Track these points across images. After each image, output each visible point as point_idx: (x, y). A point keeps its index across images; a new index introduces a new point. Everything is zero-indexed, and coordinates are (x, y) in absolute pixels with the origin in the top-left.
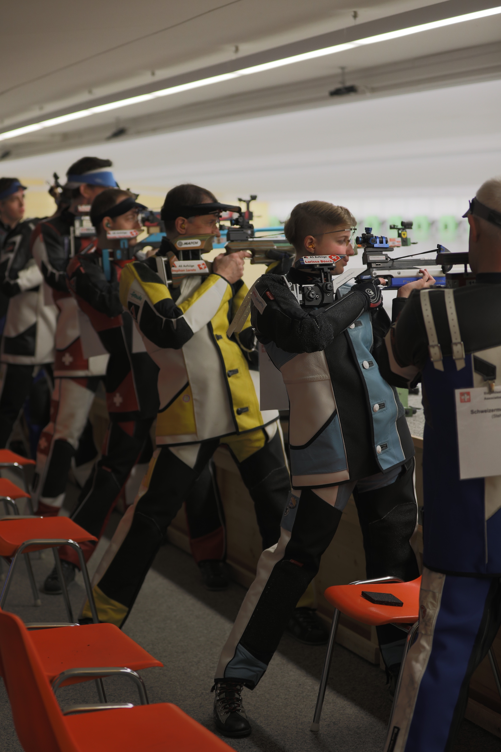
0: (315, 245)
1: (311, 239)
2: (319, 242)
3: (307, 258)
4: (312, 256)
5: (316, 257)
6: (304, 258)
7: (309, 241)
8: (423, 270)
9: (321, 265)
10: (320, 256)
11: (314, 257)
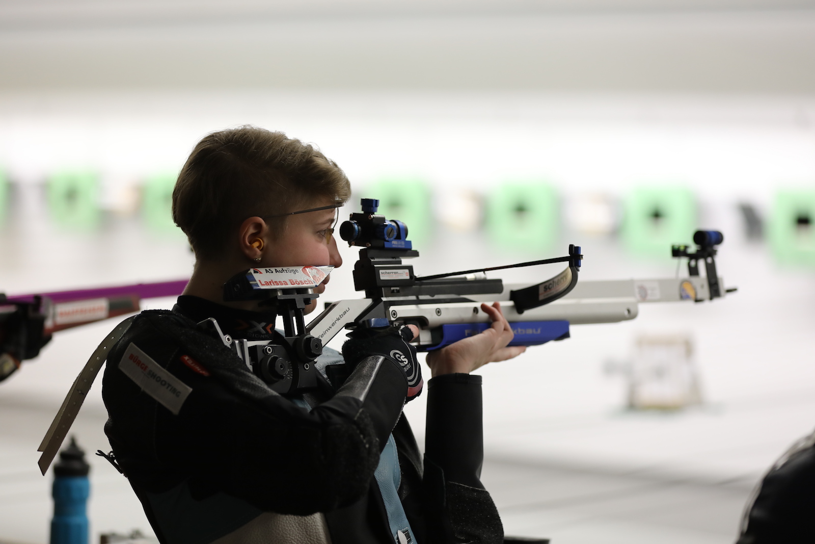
0: (265, 240)
1: (258, 226)
2: (276, 234)
3: (261, 273)
4: (268, 269)
5: (276, 271)
6: (255, 272)
7: (251, 230)
8: (489, 304)
9: (285, 291)
10: (285, 268)
11: (273, 269)
